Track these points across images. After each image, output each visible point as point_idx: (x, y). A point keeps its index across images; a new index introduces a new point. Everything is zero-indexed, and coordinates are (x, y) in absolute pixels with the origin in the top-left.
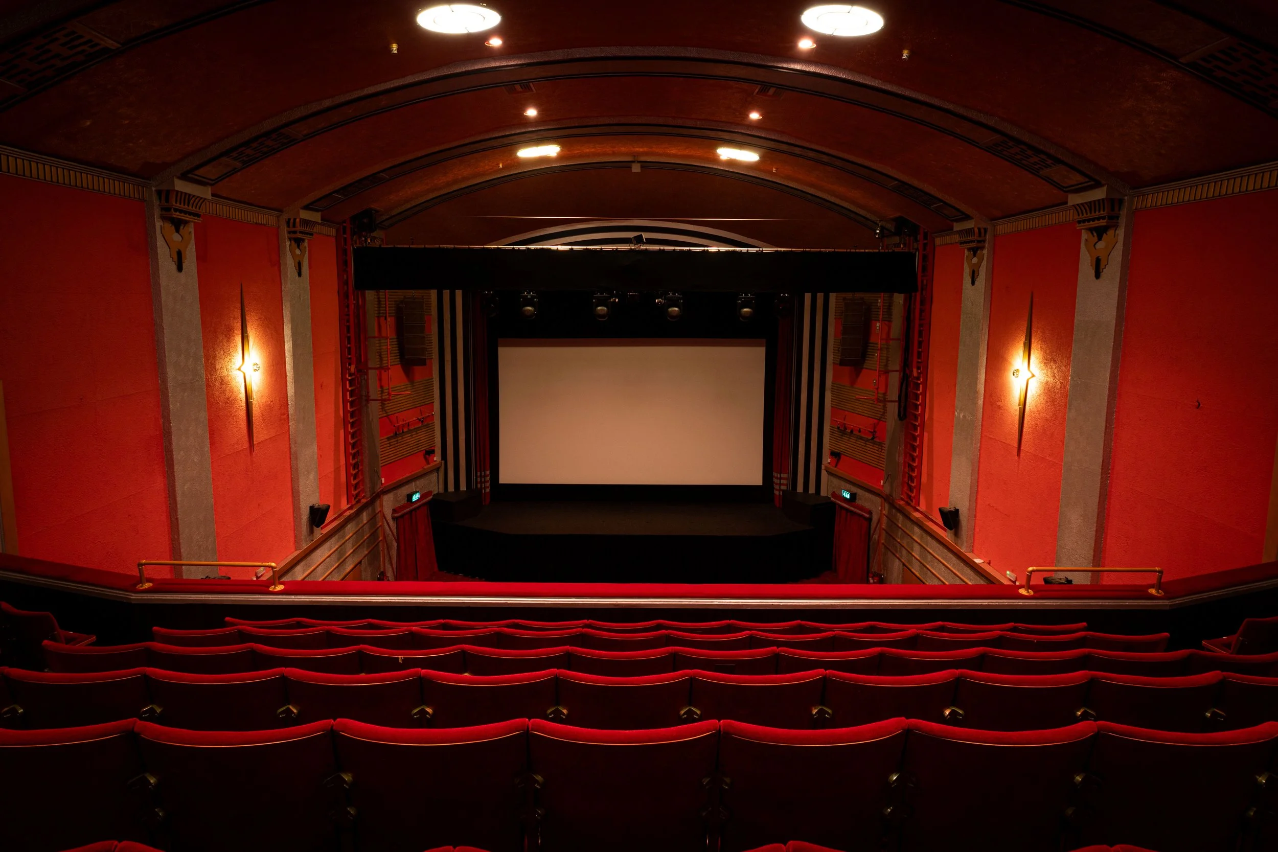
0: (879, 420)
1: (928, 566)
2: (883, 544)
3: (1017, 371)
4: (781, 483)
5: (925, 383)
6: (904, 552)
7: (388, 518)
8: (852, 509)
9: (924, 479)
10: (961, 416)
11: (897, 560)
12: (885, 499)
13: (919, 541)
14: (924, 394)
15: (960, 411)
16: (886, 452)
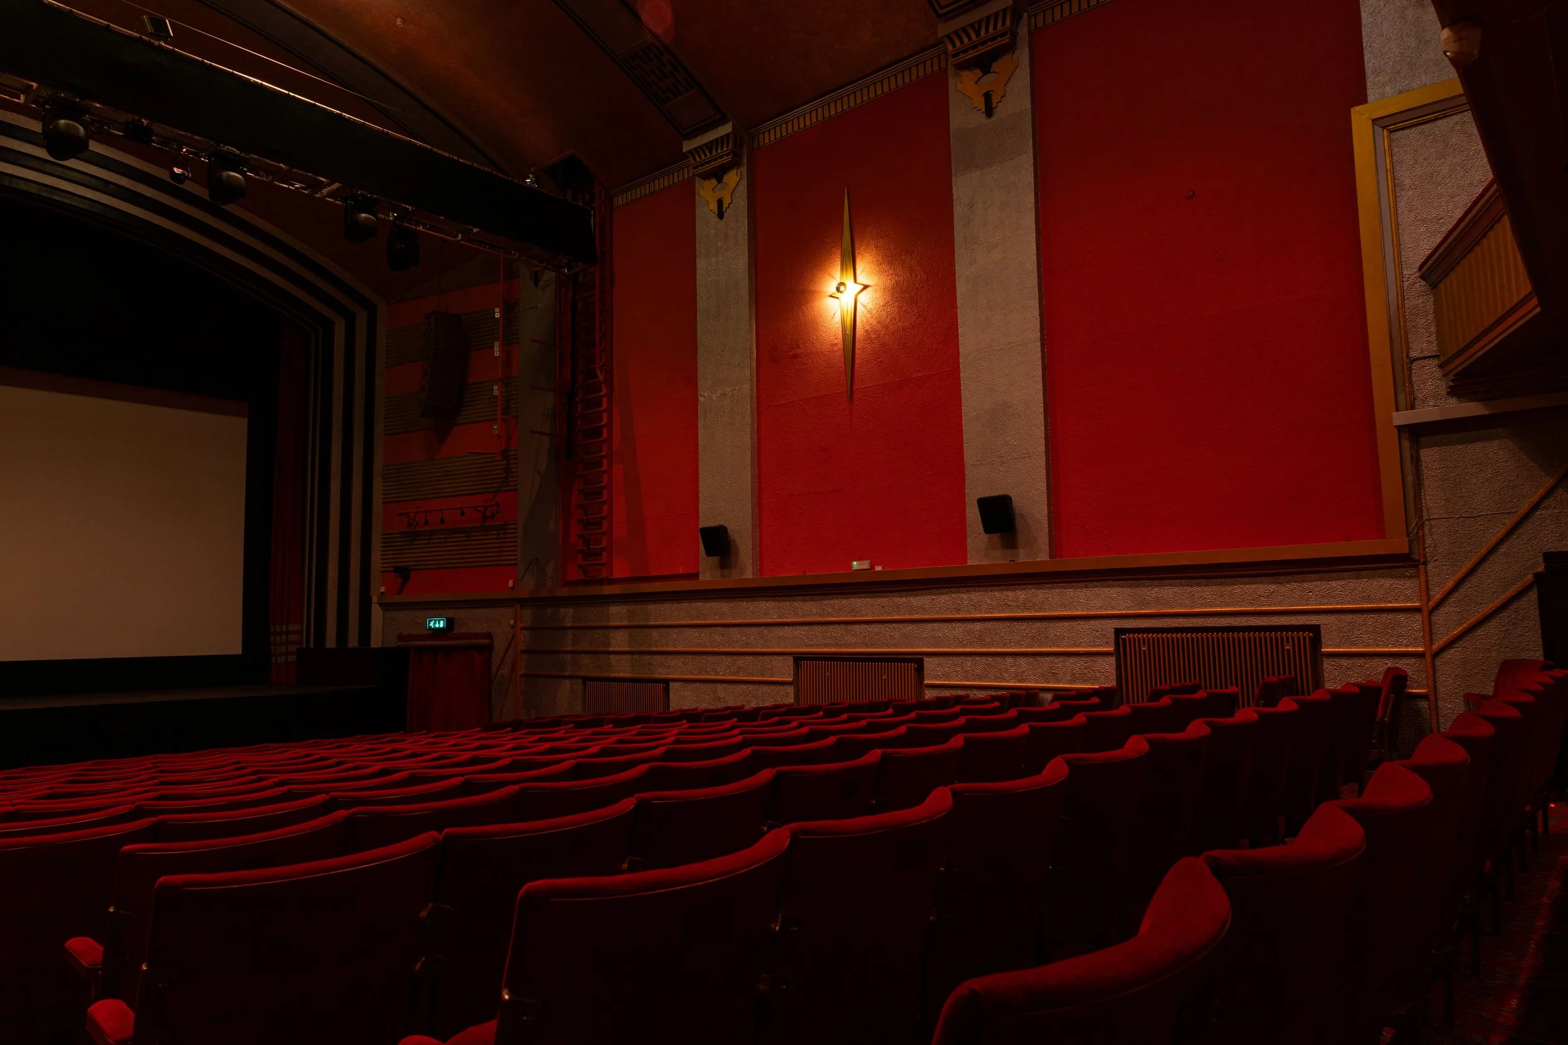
0: (498, 491)
1: (652, 648)
2: (524, 674)
4: (290, 639)
5: (610, 395)
6: (585, 659)
8: (452, 641)
10: (713, 397)
11: (568, 681)
12: (523, 602)
13: (625, 623)
14: (609, 410)
15: (711, 392)
16: (519, 531)
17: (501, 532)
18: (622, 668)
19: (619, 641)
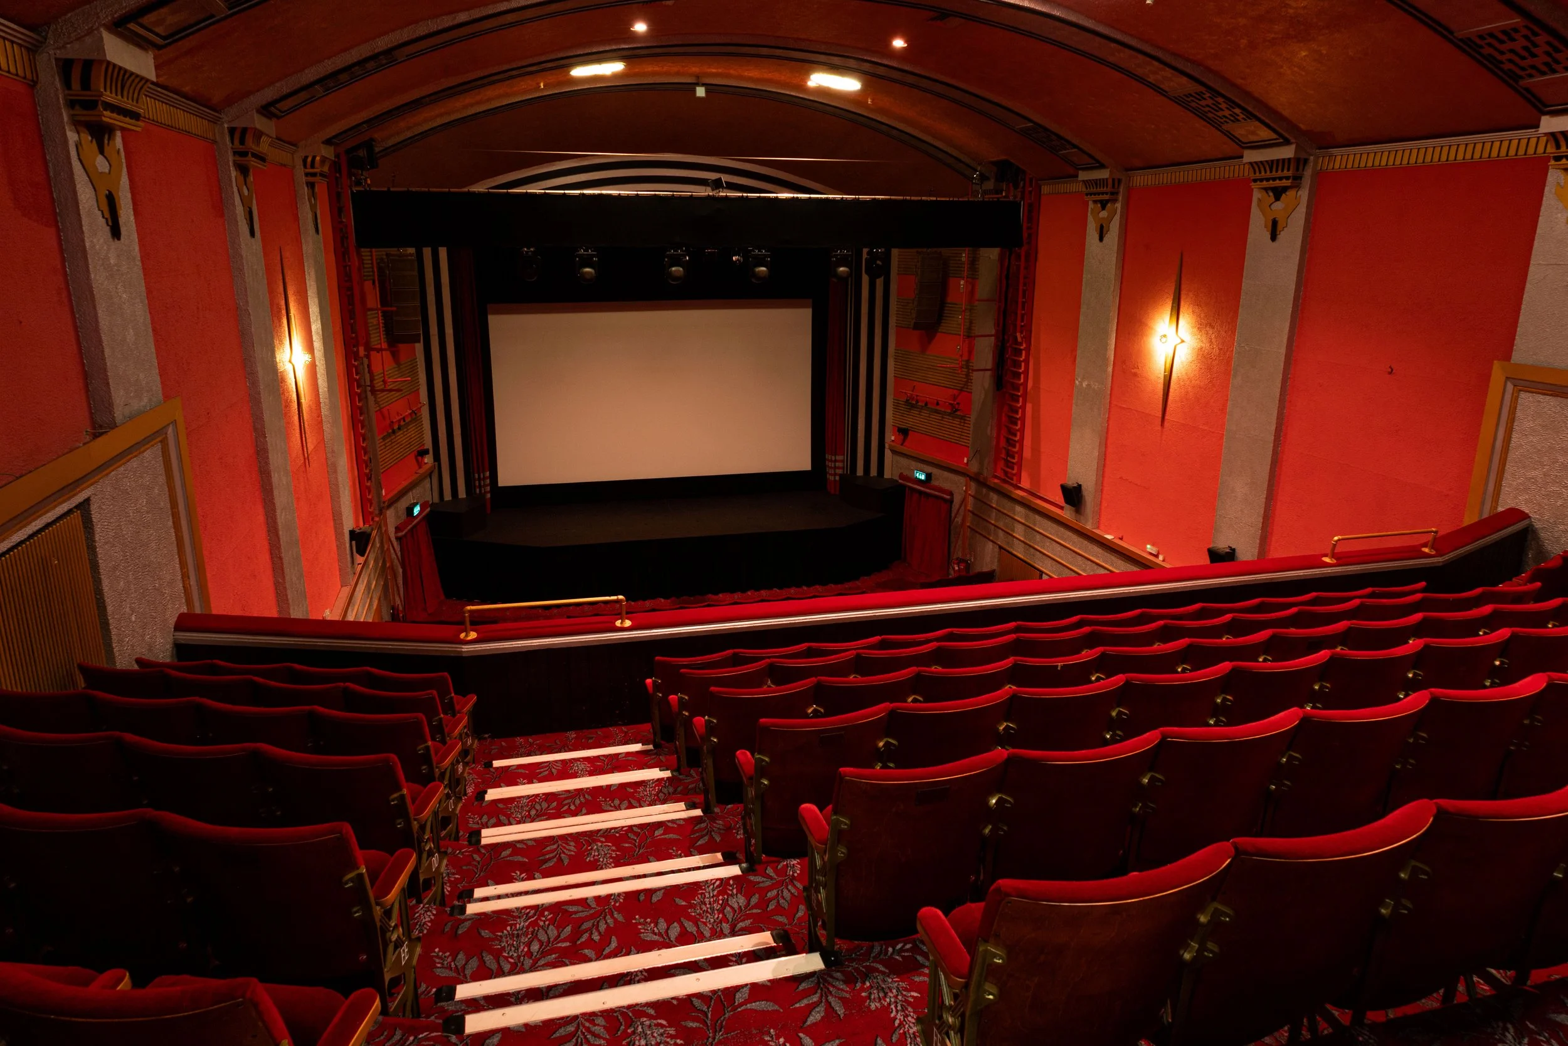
0: (961, 390)
1: (1036, 547)
2: (969, 527)
3: (1165, 336)
4: (837, 465)
5: (1028, 349)
6: (1001, 533)
7: (392, 540)
8: (928, 491)
9: (1027, 453)
10: (1084, 385)
11: (990, 543)
12: (971, 478)
13: (1023, 521)
14: (1027, 361)
15: (1083, 379)
16: (971, 426)
18: (1019, 551)
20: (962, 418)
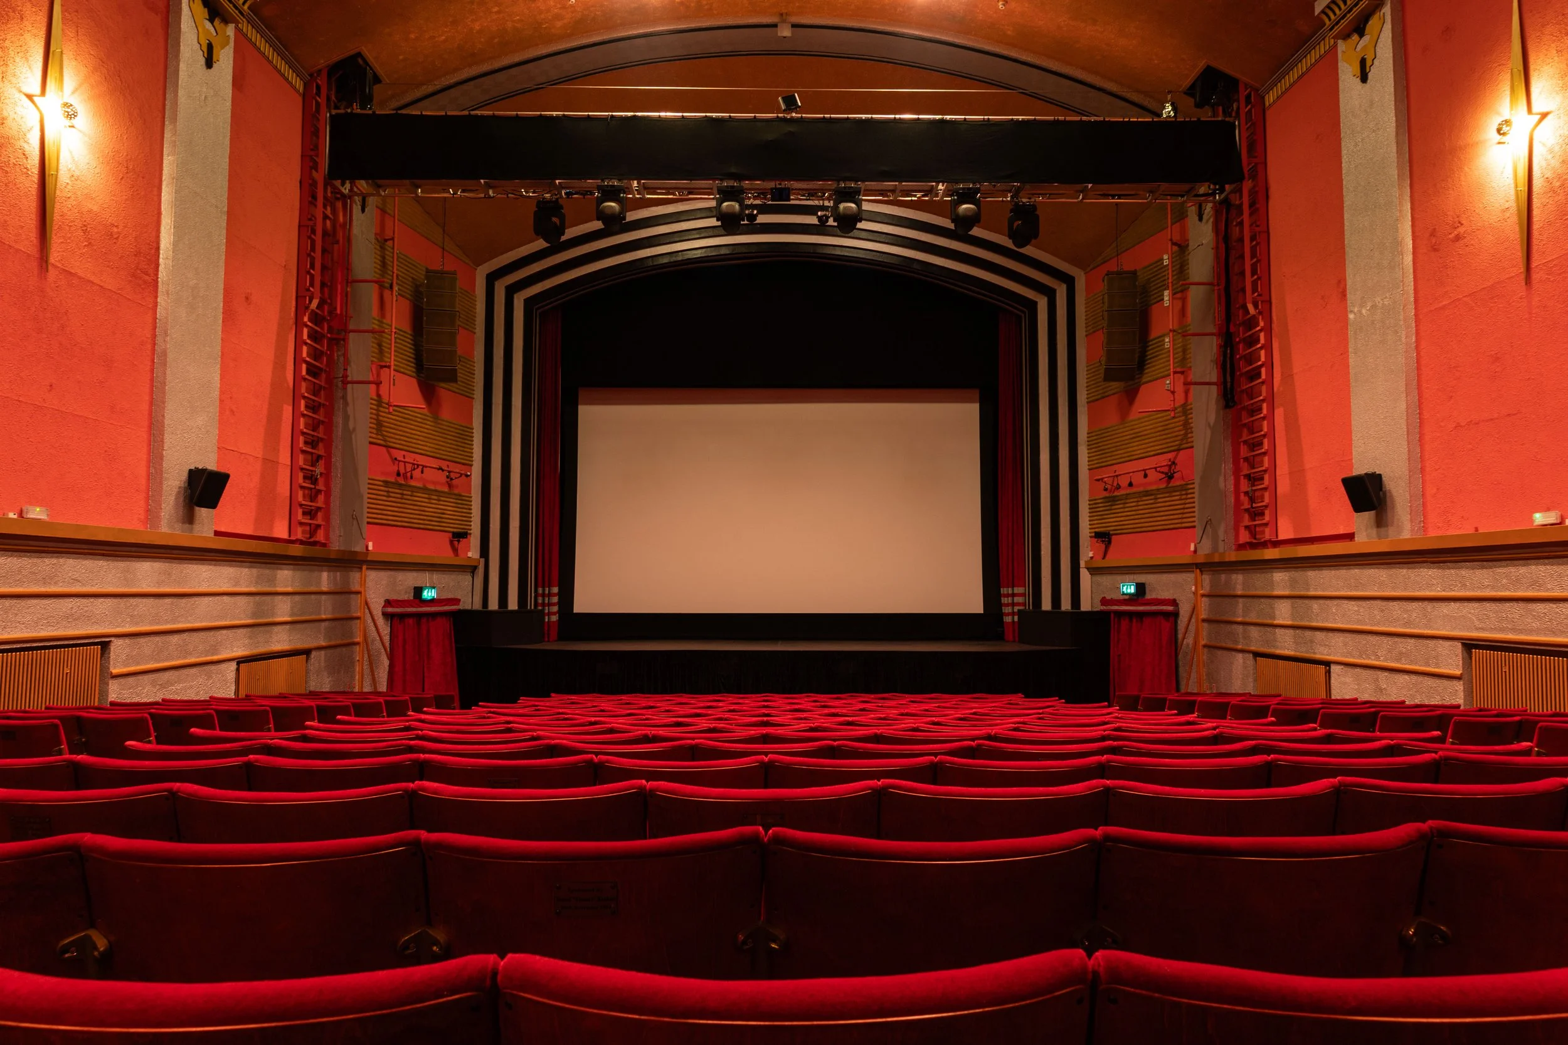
0: (1179, 450)
1: (1314, 624)
2: (1205, 645)
3: (1507, 122)
4: (1015, 598)
5: (1268, 330)
6: (1255, 631)
7: (375, 612)
8: (1141, 607)
9: (1284, 485)
10: (1364, 311)
11: (1240, 655)
12: (1202, 567)
13: (1287, 593)
14: (1268, 347)
15: (1362, 306)
16: (1196, 490)
17: (1184, 492)
18: (1286, 644)
19: (1283, 613)
20: (1184, 489)
